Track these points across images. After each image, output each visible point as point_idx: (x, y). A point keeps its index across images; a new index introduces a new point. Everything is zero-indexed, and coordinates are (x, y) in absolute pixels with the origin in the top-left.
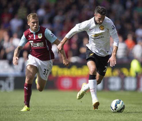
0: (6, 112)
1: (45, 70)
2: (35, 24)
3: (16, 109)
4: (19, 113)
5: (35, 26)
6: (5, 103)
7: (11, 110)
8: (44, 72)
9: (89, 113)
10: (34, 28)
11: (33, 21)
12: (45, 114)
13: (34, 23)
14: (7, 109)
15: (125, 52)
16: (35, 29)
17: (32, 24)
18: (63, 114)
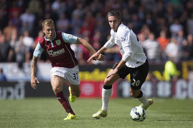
0: (16, 125)
1: (74, 75)
2: (50, 32)
3: (28, 120)
4: (31, 126)
5: (50, 34)
6: (15, 113)
7: (21, 122)
8: (74, 77)
9: (115, 124)
10: (49, 35)
11: (48, 28)
12: (63, 126)
13: (48, 30)
14: (17, 121)
15: (157, 52)
16: (50, 37)
17: (47, 31)
18: (84, 126)
